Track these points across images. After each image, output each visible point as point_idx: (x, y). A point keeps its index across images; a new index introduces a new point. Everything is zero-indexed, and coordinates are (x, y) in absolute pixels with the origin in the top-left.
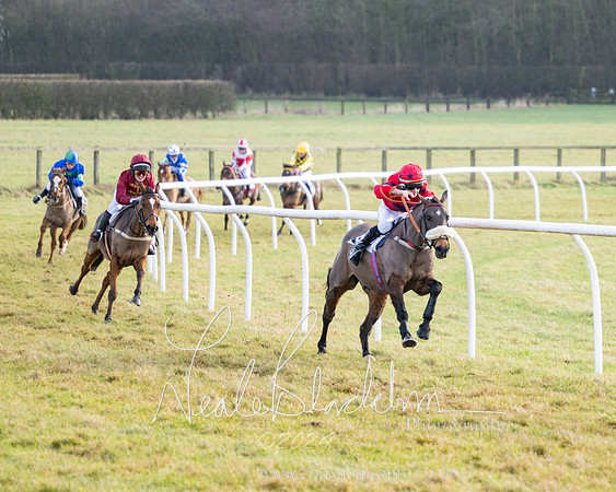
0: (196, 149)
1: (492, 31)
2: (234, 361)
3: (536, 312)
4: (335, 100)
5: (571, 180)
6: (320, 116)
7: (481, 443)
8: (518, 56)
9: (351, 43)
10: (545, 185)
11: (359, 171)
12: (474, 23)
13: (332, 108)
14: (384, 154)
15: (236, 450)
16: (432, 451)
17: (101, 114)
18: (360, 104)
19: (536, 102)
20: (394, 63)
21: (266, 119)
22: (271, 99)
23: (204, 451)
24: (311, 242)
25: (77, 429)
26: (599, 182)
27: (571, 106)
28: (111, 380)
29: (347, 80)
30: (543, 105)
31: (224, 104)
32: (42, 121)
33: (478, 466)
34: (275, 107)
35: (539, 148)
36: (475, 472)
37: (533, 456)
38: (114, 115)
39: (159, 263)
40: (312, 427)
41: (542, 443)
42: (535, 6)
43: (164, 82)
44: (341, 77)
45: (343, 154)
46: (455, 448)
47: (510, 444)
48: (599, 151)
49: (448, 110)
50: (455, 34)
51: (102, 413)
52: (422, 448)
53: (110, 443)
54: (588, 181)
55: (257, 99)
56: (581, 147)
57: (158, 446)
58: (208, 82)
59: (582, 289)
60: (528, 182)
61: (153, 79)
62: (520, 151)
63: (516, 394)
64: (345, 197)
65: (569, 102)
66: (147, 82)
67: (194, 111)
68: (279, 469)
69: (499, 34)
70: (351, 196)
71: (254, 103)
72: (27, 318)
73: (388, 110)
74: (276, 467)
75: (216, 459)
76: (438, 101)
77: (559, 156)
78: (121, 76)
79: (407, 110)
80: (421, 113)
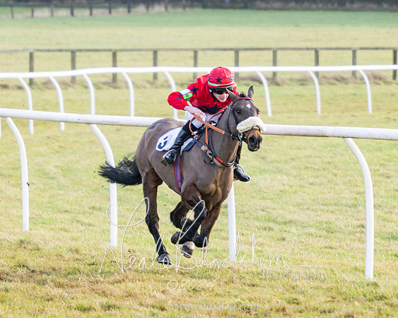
14: (31, 56)
18: (8, 9)
19: (174, 7)
27: (207, 11)
30: (180, 10)
35: (176, 50)
48: (232, 54)
49: (91, 14)
60: (167, 81)
62: (159, 53)
63: (155, 280)
65: (205, 7)
73: (35, 14)
76: (82, 7)
77: (195, 58)
79: (52, 14)
80: (67, 17)
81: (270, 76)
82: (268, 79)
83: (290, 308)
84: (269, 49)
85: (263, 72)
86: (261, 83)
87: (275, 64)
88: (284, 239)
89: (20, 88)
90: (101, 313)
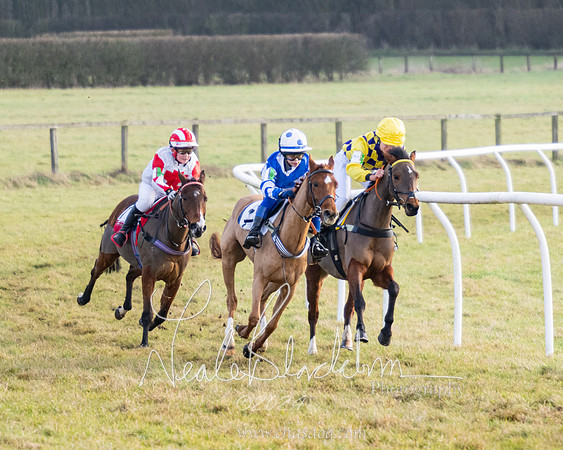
0: (320, 119)
2: (370, 384)
4: (492, 55)
6: (473, 74)
11: (523, 143)
13: (488, 64)
17: (201, 79)
21: (406, 79)
22: (412, 54)
24: (465, 232)
28: (217, 410)
29: (507, 29)
31: (353, 62)
32: (127, 90)
34: (418, 64)
38: (217, 79)
43: (278, 36)
44: (500, 26)
45: (503, 121)
55: (395, 55)
58: (333, 35)
61: (264, 32)
64: (506, 176)
66: (259, 37)
67: (316, 74)
70: (514, 174)
71: (391, 60)
72: (112, 335)
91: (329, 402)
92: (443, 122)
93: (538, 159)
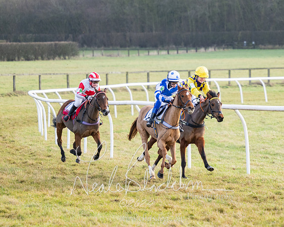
0: (61, 74)
1: (197, 16)
2: (79, 172)
3: (219, 146)
4: (125, 50)
5: (235, 84)
6: (118, 57)
7: (194, 208)
8: (210, 27)
9: (132, 23)
10: (223, 87)
11: (136, 82)
12: (189, 13)
13: (124, 53)
14: (148, 74)
15: (80, 213)
16: (171, 212)
17: (16, 59)
18: (137, 51)
19: (219, 49)
20: (152, 31)
21: (93, 59)
22: (95, 50)
23: (65, 214)
24: (115, 115)
25: (6, 205)
26: (248, 85)
27: (235, 50)
28: (22, 182)
29: (131, 40)
30: (221, 50)
31: (74, 53)
33: (192, 218)
34: (97, 53)
35: (220, 70)
36: (191, 221)
37: (218, 213)
38: (22, 59)
39: (44, 127)
40: (115, 202)
41: (222, 207)
42: (217, 4)
43: (45, 43)
44: (128, 39)
45: (129, 74)
46: (182, 210)
47: (207, 208)
48: (248, 71)
49: (178, 53)
50: (180, 18)
51: (18, 198)
52: (166, 210)
53: (21, 212)
54: (243, 84)
55: (89, 50)
56: (240, 69)
57: (44, 212)
58: (66, 42)
59: (241, 135)
60: (215, 85)
61: (40, 41)
62: (211, 72)
63: (210, 184)
64: (130, 95)
65: (234, 48)
66: (38, 43)
67: (59, 56)
68: (100, 222)
69: (201, 17)
70: (133, 94)
71: (88, 52)
73: (150, 54)
74: (99, 221)
75: (71, 218)
76: (173, 49)
77: (229, 73)
78: (25, 41)
79: (158, 54)
80: (165, 55)
81: (267, 82)
82: (265, 83)
83: (277, 197)
84: (266, 68)
85: (263, 80)
86: (262, 85)
87: (269, 76)
88: (274, 163)
89: (143, 90)
90: (183, 201)
91: (64, 179)
92: (107, 75)
93: (142, 88)
